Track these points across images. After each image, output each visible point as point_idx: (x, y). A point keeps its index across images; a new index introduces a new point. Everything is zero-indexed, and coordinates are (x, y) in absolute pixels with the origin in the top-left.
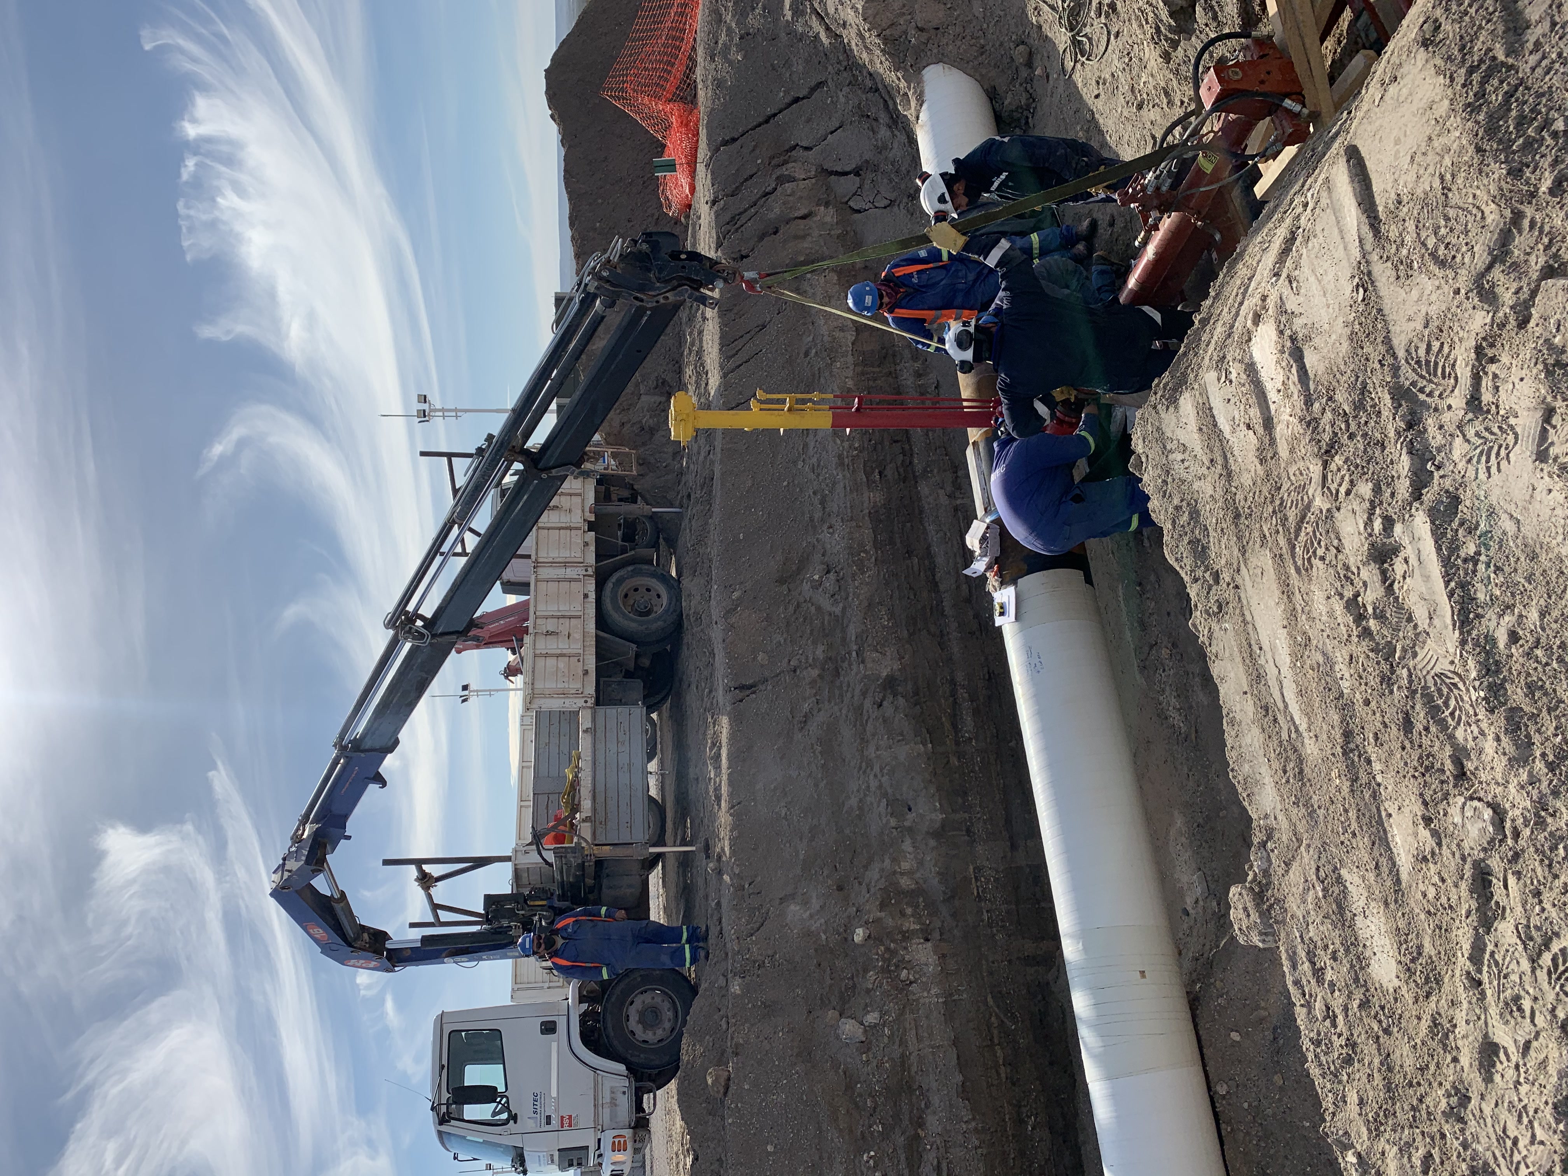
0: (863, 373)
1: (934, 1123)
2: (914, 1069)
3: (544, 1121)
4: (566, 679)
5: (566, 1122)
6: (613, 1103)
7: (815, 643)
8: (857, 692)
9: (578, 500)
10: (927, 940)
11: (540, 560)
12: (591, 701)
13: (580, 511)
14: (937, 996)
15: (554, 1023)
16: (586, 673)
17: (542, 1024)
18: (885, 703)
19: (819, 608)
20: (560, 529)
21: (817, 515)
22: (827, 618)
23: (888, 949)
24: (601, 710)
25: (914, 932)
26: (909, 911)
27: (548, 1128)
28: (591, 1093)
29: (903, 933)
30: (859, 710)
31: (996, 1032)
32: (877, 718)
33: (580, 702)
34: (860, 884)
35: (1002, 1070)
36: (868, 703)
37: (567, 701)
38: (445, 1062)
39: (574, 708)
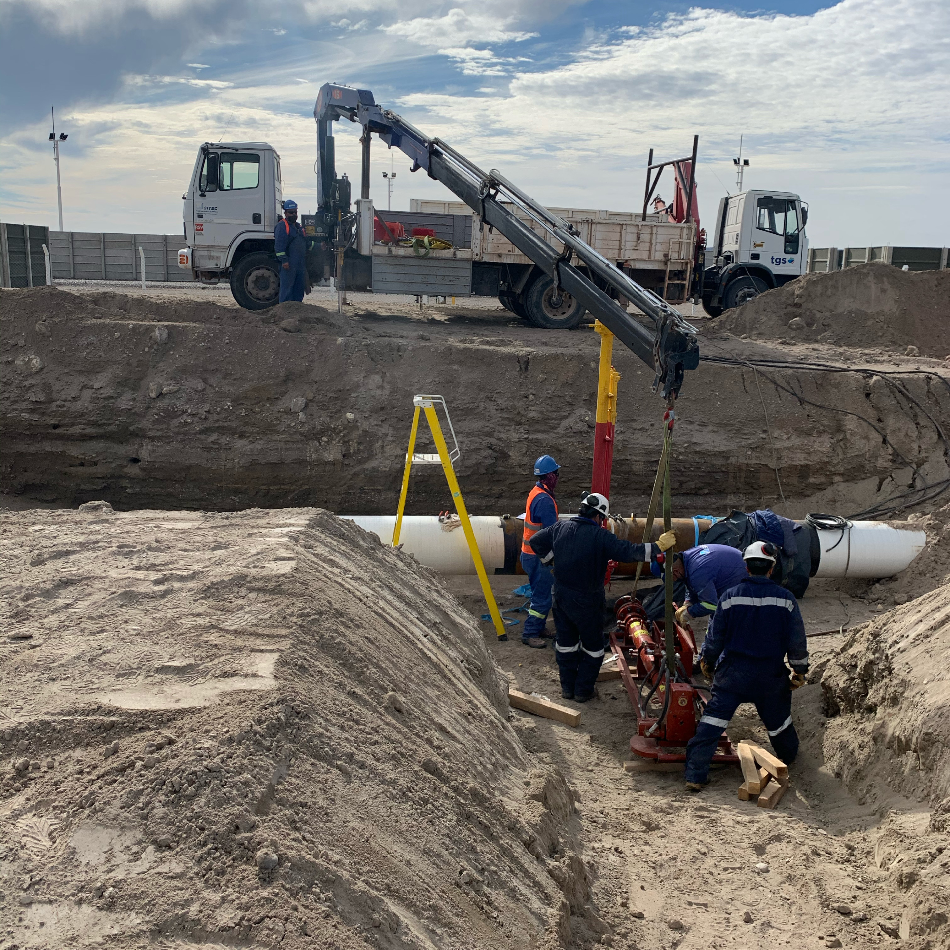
0: (740, 470)
1: (239, 443)
2: (270, 436)
3: (200, 213)
4: (495, 241)
5: (199, 227)
6: (210, 258)
7: (541, 412)
8: (502, 435)
9: (645, 256)
10: (344, 456)
11: (594, 226)
12: (477, 259)
13: (635, 257)
14: (311, 456)
15: (260, 222)
16: (500, 256)
17: (260, 215)
18: (491, 451)
19: (565, 417)
20: (620, 241)
21: (635, 425)
22: (556, 422)
23: (341, 431)
24: (469, 265)
25: (348, 449)
26: (361, 448)
27: (196, 216)
28: (216, 244)
29: (348, 442)
30: (490, 434)
31: (287, 487)
32: (481, 444)
33: (477, 251)
34: (382, 421)
35: (265, 487)
36: (493, 441)
37: (478, 241)
38: (240, 151)
39: (472, 246)
